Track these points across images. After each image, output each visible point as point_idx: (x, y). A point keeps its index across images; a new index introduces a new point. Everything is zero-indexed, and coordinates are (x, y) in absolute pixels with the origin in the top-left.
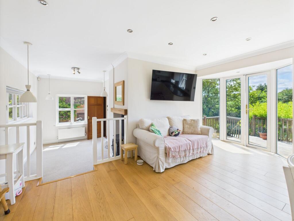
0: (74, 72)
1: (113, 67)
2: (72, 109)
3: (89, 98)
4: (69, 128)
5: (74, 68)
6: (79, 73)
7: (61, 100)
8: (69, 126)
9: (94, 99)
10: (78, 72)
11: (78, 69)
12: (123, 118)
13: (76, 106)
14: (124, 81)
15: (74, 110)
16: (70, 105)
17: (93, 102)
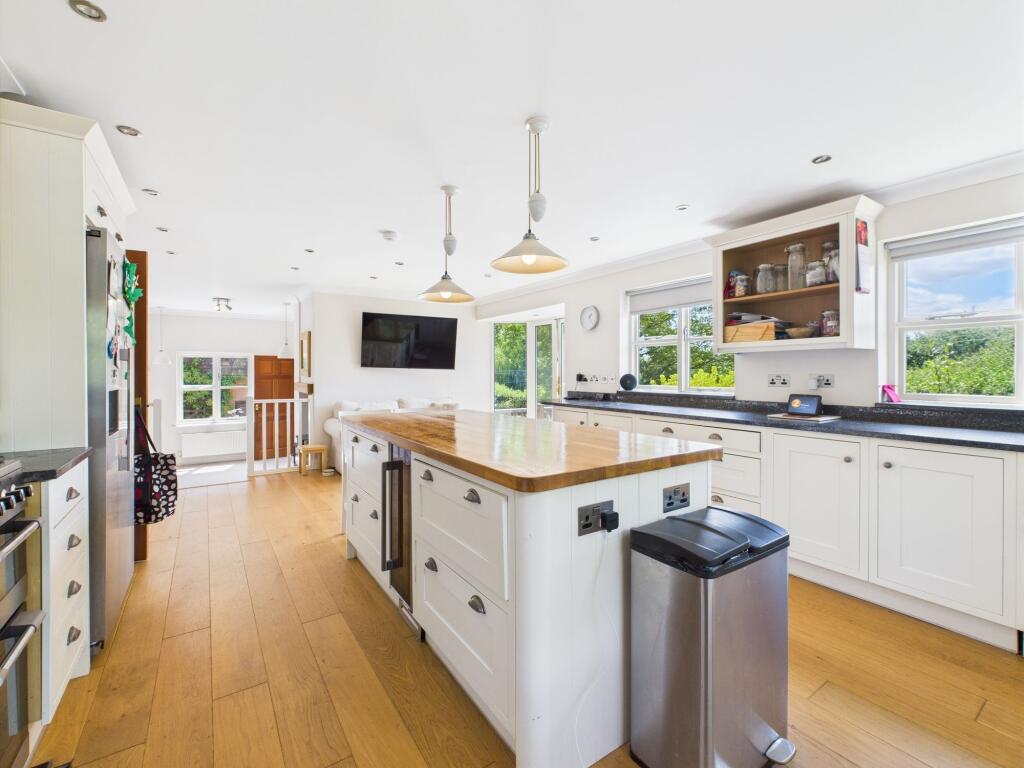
0: (217, 308)
1: (298, 300)
2: (215, 387)
3: (259, 359)
4: (208, 431)
5: (219, 299)
6: (230, 308)
7: (189, 364)
8: (208, 427)
9: (270, 362)
10: (227, 306)
11: (227, 300)
12: (305, 400)
13: (224, 380)
14: (310, 333)
15: (223, 391)
16: (211, 378)
17: (267, 369)
